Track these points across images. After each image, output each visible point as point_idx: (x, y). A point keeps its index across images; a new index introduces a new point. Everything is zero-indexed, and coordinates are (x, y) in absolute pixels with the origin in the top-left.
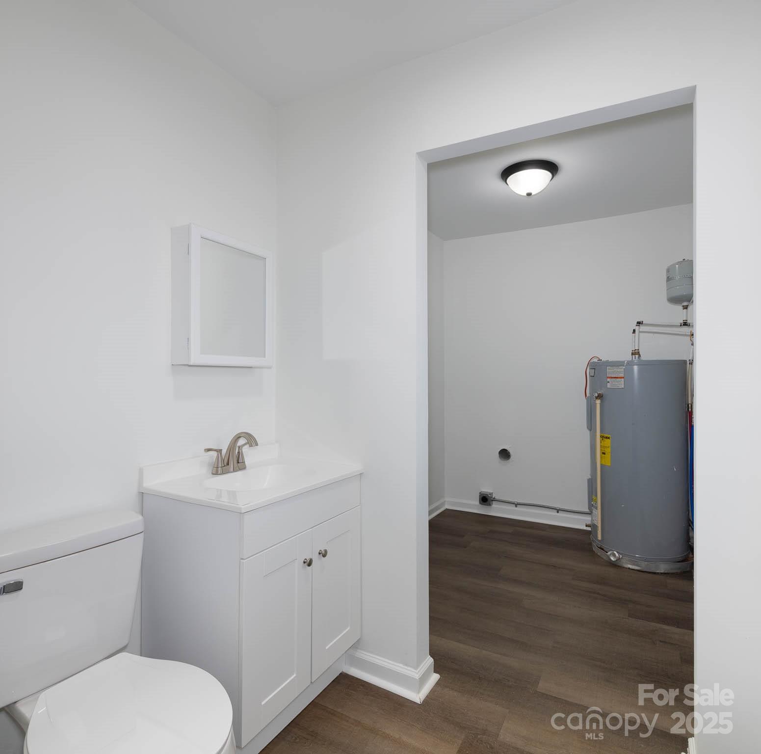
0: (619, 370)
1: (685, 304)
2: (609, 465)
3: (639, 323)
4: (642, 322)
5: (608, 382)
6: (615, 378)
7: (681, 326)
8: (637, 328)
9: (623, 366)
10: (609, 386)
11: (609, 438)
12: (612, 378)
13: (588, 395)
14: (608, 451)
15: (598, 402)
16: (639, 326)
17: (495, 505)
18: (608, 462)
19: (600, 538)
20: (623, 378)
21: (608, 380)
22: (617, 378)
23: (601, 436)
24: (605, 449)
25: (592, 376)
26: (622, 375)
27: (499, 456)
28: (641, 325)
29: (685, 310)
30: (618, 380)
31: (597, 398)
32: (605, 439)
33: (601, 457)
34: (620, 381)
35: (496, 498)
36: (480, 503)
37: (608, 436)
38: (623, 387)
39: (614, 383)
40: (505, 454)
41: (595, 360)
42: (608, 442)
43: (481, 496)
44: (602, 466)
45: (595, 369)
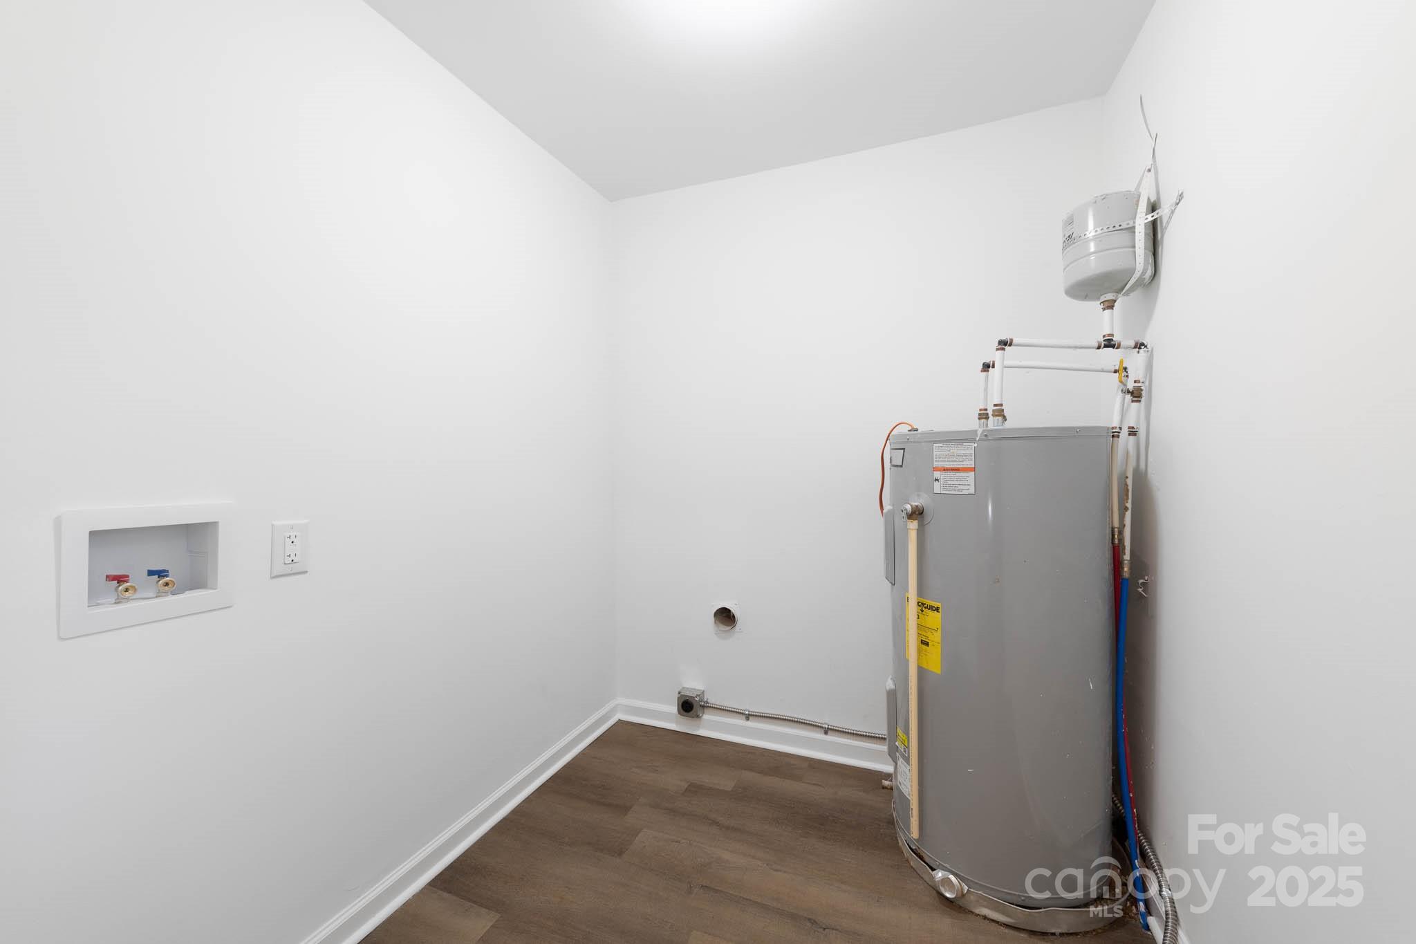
0: (963, 452)
1: (1110, 296)
2: (939, 672)
3: (1004, 344)
4: (1012, 340)
5: (937, 480)
6: (953, 469)
7: (1099, 348)
8: (997, 357)
9: (973, 440)
10: (937, 488)
11: (937, 609)
12: (945, 470)
13: (887, 508)
14: (935, 638)
15: (913, 525)
16: (1003, 349)
17: (707, 717)
18: (934, 663)
19: (915, 833)
20: (973, 469)
21: (937, 474)
22: (957, 470)
23: (918, 603)
24: (929, 634)
25: (897, 466)
26: (971, 464)
27: (715, 623)
28: (1007, 347)
29: (1107, 312)
30: (959, 474)
31: (911, 516)
32: (930, 612)
33: (919, 651)
34: (965, 478)
35: (709, 701)
36: (679, 713)
37: (936, 604)
38: (972, 491)
39: (949, 482)
40: (725, 616)
41: (904, 429)
42: (934, 619)
43: (682, 701)
44: (922, 672)
45: (904, 449)
